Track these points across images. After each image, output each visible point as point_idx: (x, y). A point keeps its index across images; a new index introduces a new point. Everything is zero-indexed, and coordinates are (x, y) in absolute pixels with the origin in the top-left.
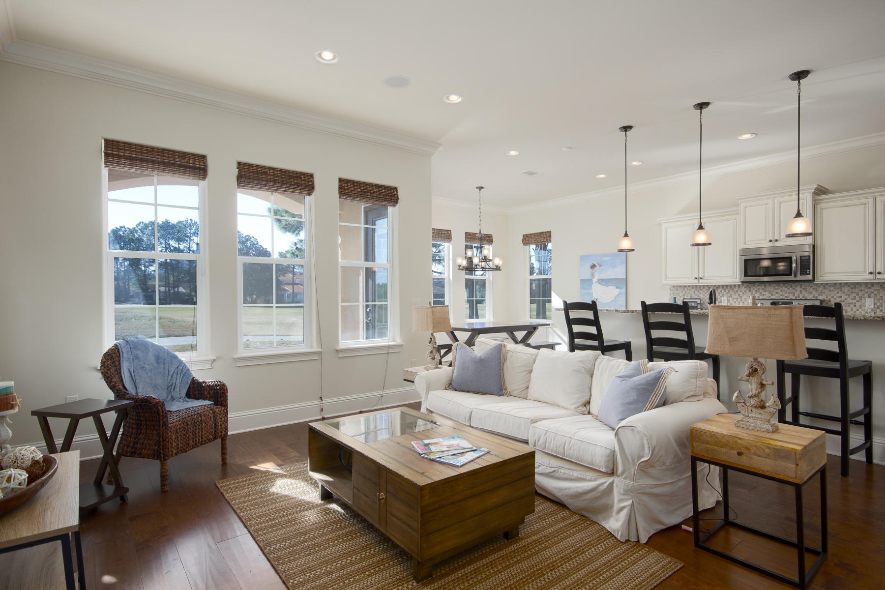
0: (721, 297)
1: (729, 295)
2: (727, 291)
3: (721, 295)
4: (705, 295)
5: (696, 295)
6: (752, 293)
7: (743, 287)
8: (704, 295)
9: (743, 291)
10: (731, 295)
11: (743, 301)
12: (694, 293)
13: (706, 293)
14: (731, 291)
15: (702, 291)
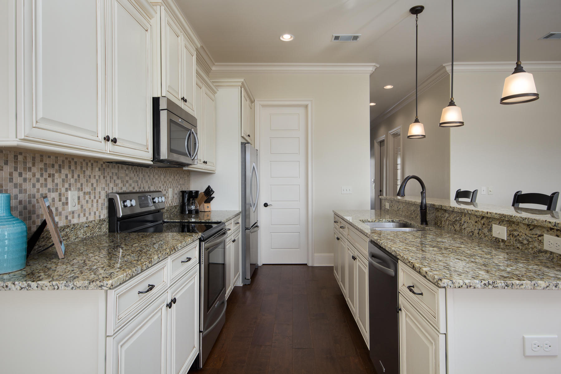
0: (67, 190)
1: (79, 185)
2: (76, 176)
3: (67, 186)
4: (38, 185)
5: (16, 186)
6: (106, 180)
7: (97, 169)
8: (34, 186)
9: (97, 177)
10: (82, 185)
11: (97, 197)
12: (11, 180)
13: (38, 181)
14: (82, 176)
15: (28, 175)
